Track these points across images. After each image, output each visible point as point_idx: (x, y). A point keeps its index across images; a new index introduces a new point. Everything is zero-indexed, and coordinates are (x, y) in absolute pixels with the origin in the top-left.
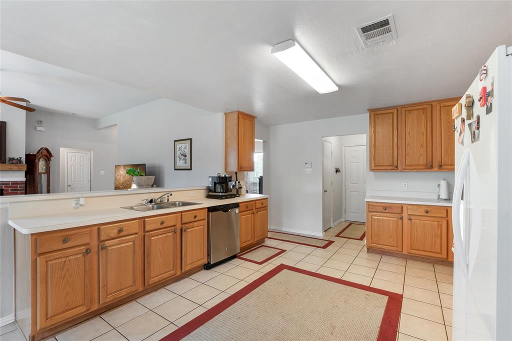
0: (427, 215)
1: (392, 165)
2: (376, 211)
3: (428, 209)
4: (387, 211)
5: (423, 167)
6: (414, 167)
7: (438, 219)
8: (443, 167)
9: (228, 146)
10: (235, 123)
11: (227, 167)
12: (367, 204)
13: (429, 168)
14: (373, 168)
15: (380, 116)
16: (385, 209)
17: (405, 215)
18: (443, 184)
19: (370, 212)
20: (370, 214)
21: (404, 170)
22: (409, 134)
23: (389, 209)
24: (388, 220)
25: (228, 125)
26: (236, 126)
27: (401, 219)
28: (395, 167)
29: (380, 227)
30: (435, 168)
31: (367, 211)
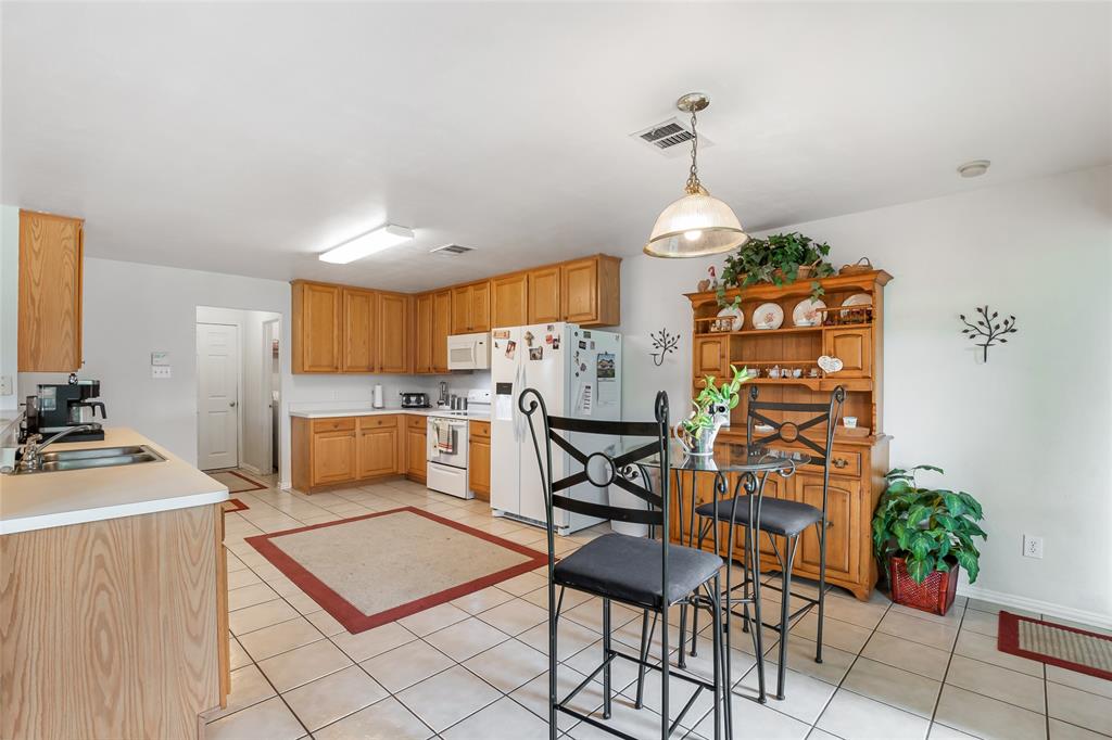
0: (381, 426)
1: (331, 366)
2: (325, 430)
3: (381, 420)
4: (339, 428)
5: (366, 370)
6: (356, 370)
7: (390, 429)
8: (385, 370)
9: (33, 304)
10: (65, 247)
11: (28, 359)
12: (312, 422)
13: (371, 369)
14: (306, 368)
15: (317, 294)
16: (336, 427)
17: (358, 430)
18: (378, 389)
19: (317, 433)
20: (317, 436)
21: (345, 372)
22: (352, 325)
23: (341, 425)
24: (340, 441)
25: (36, 246)
26: (72, 256)
27: (355, 436)
28: (335, 369)
29: (330, 453)
30: (376, 371)
31: (312, 433)
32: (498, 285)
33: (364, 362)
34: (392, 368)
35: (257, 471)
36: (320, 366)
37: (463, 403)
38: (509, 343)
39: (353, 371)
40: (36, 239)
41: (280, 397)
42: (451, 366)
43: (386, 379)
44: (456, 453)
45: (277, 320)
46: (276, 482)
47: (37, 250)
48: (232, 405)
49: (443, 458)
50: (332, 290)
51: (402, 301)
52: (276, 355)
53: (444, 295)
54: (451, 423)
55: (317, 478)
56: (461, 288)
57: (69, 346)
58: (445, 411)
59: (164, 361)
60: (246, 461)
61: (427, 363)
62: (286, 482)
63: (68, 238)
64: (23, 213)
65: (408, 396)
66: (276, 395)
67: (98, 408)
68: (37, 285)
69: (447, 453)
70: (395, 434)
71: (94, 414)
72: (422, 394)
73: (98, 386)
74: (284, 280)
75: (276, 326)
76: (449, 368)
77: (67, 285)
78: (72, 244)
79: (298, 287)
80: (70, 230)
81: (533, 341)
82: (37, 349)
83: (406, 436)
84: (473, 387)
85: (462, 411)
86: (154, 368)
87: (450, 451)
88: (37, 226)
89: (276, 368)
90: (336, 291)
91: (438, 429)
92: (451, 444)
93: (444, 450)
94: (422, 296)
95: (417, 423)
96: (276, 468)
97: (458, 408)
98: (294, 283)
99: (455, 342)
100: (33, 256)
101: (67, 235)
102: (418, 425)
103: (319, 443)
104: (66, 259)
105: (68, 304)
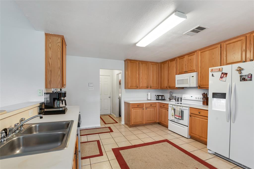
0: (151, 106)
1: (136, 86)
2: (135, 107)
3: (151, 104)
4: (139, 107)
5: (146, 88)
6: (143, 88)
7: (154, 107)
8: (151, 88)
9: (49, 65)
10: (58, 45)
11: (48, 84)
12: (131, 104)
13: (147, 88)
14: (129, 87)
15: (132, 63)
16: (138, 106)
17: (144, 107)
18: (149, 94)
19: (132, 108)
20: (132, 109)
21: (140, 88)
22: (142, 73)
23: (139, 106)
24: (139, 111)
25: (50, 45)
26: (60, 49)
27: (143, 109)
28: (137, 87)
29: (136, 114)
30: (149, 88)
31: (131, 108)
32: (201, 52)
33: (145, 85)
34: (154, 87)
35: (115, 116)
36: (133, 86)
37: (180, 100)
38: (222, 73)
39: (142, 88)
40: (50, 43)
41: (121, 95)
42: (177, 86)
43: (152, 90)
44: (183, 120)
45: (120, 73)
46: (120, 121)
47: (50, 47)
48: (109, 97)
49: (176, 120)
50: (136, 62)
51: (157, 65)
52: (120, 84)
53: (174, 60)
54: (181, 108)
55: (132, 122)
56: (182, 57)
57: (60, 79)
58: (173, 102)
59: (91, 85)
60: (112, 113)
61: (166, 85)
62: (123, 122)
63: (59, 43)
64: (46, 34)
65: (158, 96)
66: (120, 95)
67: (64, 102)
68: (51, 59)
69: (178, 119)
70: (155, 109)
71: (62, 104)
72: (163, 96)
73: (66, 93)
74: (123, 60)
75: (120, 75)
76: (176, 87)
77: (59, 58)
78: (60, 44)
79: (127, 62)
80: (60, 40)
81: (242, 71)
82: (51, 81)
83: (159, 110)
84: (184, 94)
85: (180, 102)
86: (89, 87)
87: (180, 118)
88: (50, 39)
89: (120, 88)
90: (137, 62)
91: (174, 110)
92: (180, 115)
93: (178, 118)
94: (164, 63)
95: (164, 106)
96: (120, 116)
97: (178, 101)
98: (125, 61)
99: (178, 77)
100: (49, 49)
101: (59, 42)
102: (164, 107)
103: (133, 111)
104: (59, 50)
105: (59, 65)
